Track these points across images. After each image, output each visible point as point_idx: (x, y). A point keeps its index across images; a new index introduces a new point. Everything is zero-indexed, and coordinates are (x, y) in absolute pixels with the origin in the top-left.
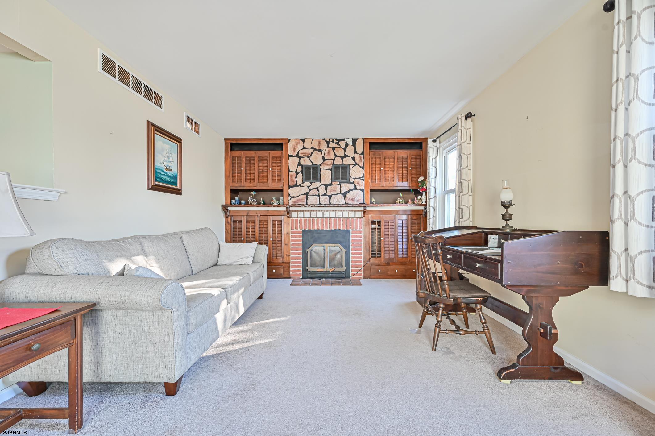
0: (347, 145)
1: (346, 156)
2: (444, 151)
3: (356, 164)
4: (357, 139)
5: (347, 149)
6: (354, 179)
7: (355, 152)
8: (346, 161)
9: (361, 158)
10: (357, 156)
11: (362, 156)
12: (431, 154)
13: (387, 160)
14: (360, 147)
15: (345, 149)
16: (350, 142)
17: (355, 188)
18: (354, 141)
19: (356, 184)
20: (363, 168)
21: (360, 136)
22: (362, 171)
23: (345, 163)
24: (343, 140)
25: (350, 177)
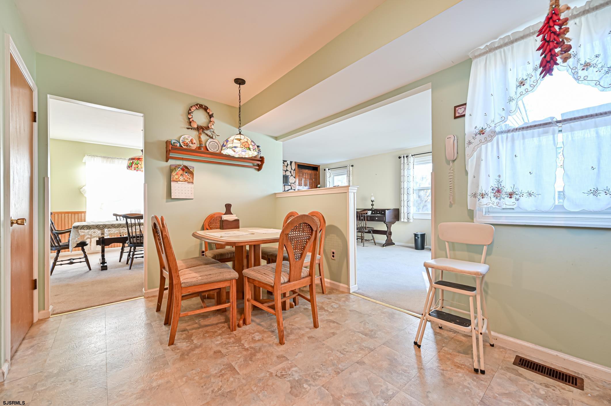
0: (288, 165)
1: (287, 170)
2: (333, 175)
3: (292, 175)
4: (292, 162)
5: (288, 167)
6: (291, 183)
7: (292, 169)
8: (287, 173)
9: (294, 172)
10: (292, 171)
11: (295, 171)
12: (327, 176)
13: (305, 174)
14: (294, 167)
15: (287, 166)
16: (289, 164)
17: (291, 189)
18: (291, 162)
19: (292, 186)
20: (295, 177)
21: (294, 161)
22: (294, 179)
23: (287, 174)
24: (286, 161)
25: (289, 182)
